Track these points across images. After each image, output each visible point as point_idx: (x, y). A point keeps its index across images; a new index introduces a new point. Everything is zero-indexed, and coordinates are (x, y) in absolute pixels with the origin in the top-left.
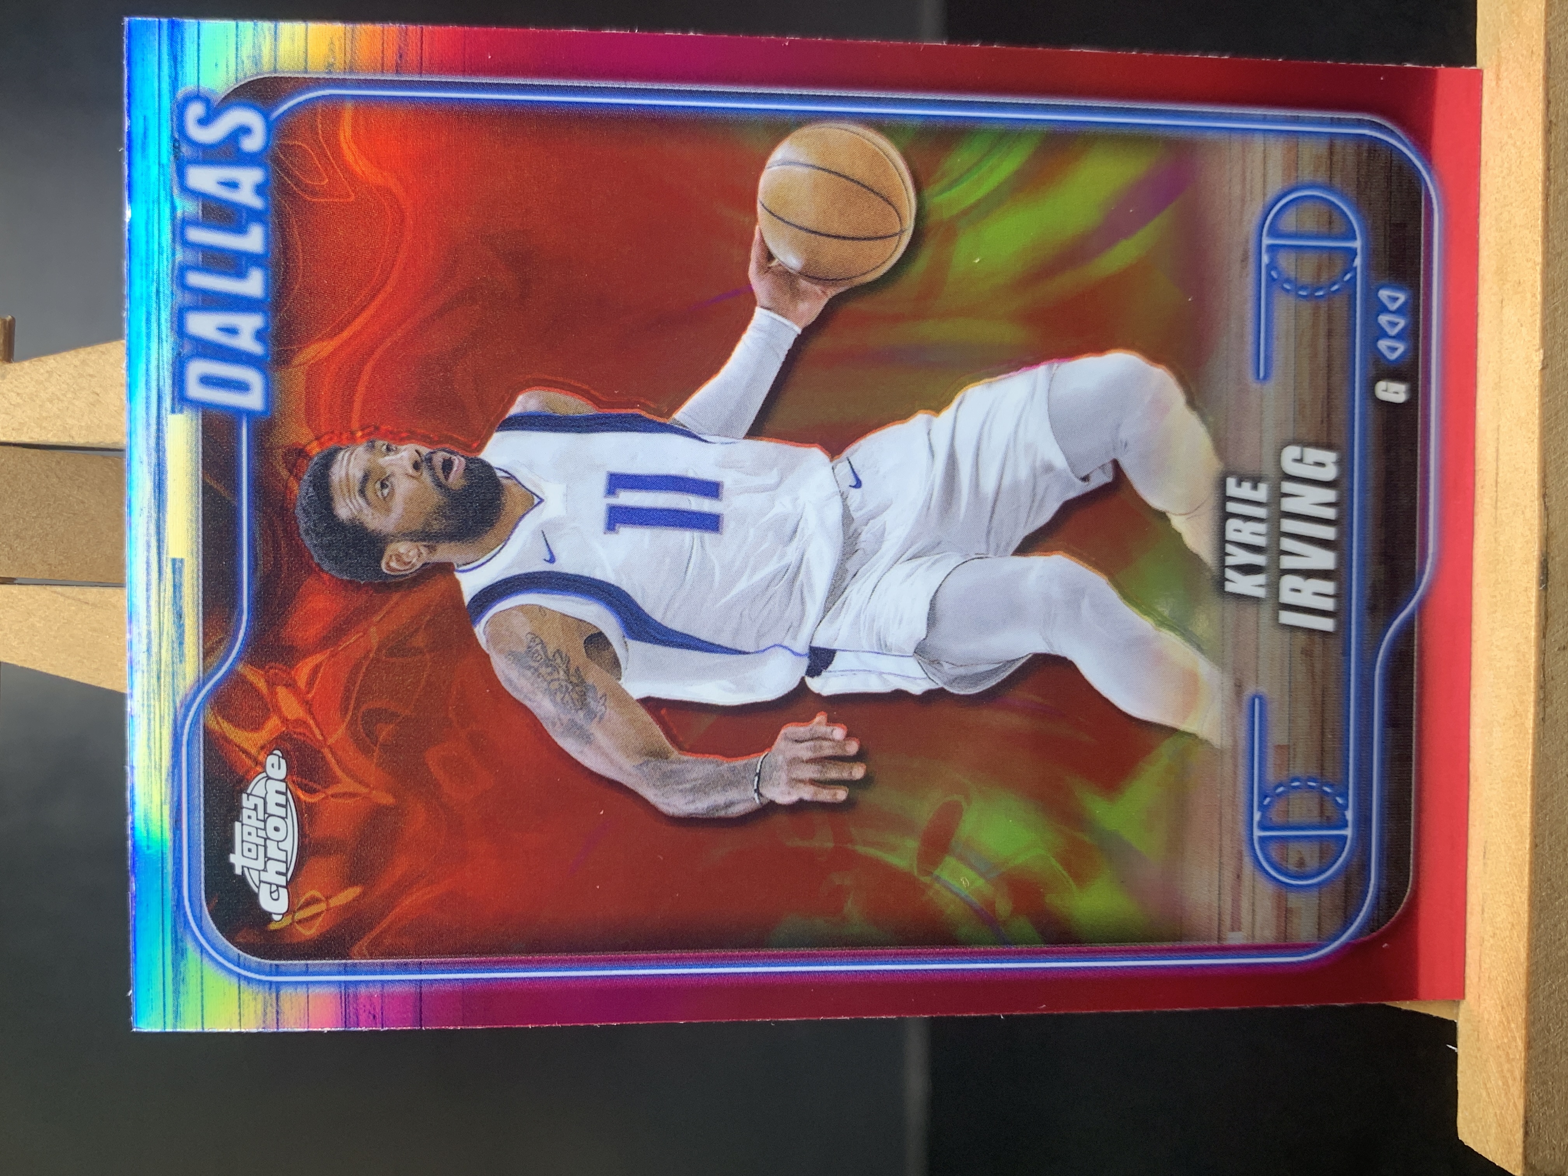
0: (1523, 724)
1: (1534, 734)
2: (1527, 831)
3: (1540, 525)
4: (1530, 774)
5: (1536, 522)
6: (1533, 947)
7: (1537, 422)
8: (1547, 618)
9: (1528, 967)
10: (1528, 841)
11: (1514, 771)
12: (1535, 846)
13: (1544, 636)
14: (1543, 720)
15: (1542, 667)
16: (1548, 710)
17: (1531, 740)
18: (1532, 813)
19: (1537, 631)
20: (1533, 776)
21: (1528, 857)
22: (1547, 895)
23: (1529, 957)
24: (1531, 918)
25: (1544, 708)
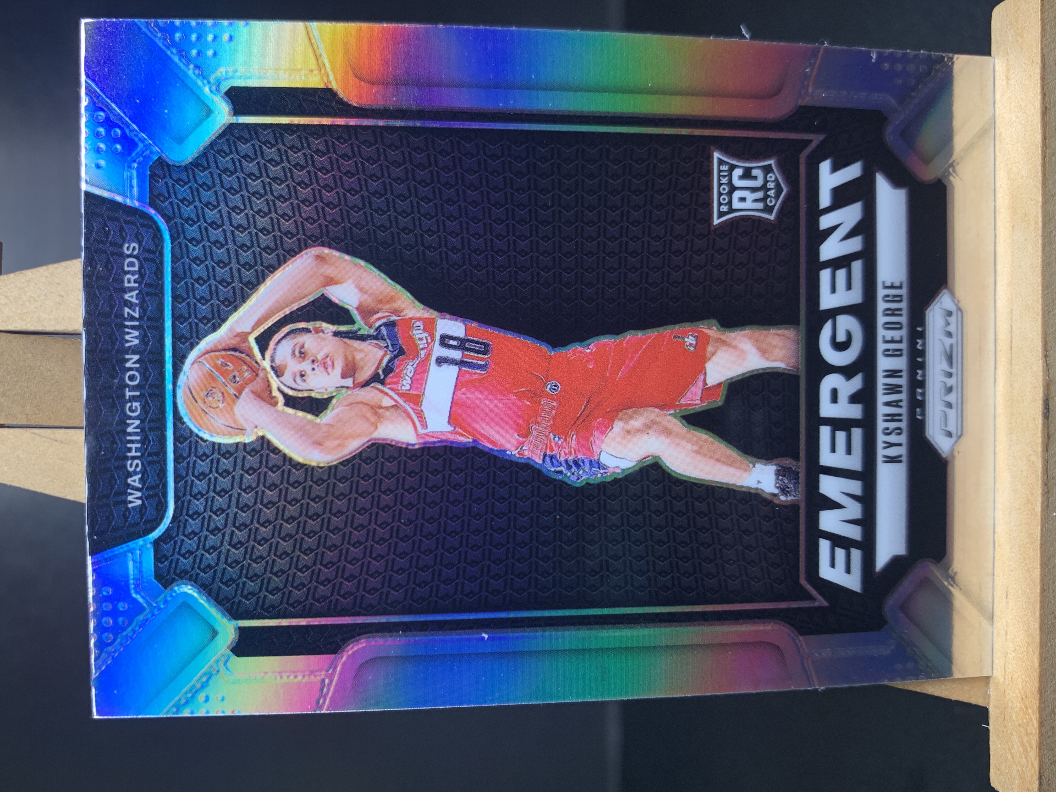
0: (1034, 509)
1: (1042, 515)
2: (1038, 581)
3: (1044, 376)
4: (1039, 543)
5: (1041, 374)
6: (1043, 659)
7: (1040, 307)
8: (1049, 438)
9: (1040, 672)
10: (1039, 587)
11: (1027, 540)
12: (1043, 591)
13: (1047, 450)
14: (1046, 507)
15: (1046, 471)
16: (1050, 500)
17: (1040, 520)
18: (1041, 569)
19: (1043, 447)
20: (1041, 544)
21: (1038, 599)
22: (1052, 623)
23: (1040, 666)
24: (1041, 638)
25: (1048, 498)
